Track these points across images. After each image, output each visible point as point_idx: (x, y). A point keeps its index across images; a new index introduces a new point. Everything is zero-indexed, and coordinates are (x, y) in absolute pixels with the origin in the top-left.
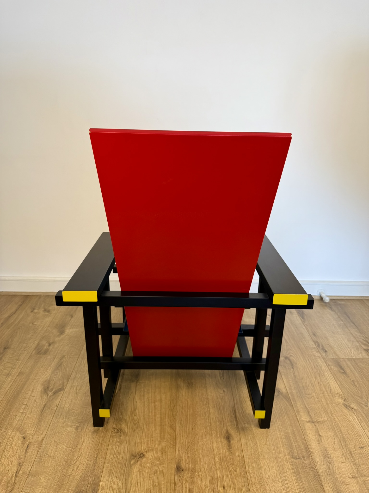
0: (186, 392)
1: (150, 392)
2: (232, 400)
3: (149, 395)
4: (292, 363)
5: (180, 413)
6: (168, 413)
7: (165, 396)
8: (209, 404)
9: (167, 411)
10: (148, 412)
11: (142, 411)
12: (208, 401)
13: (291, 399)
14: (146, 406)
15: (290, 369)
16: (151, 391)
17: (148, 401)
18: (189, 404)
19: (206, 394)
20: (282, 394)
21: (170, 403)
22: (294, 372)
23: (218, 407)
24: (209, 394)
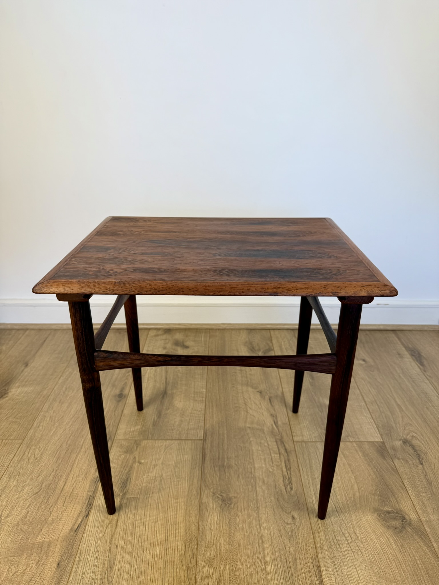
0: (218, 522)
1: (146, 521)
2: (312, 540)
3: (144, 528)
4: (419, 452)
5: (205, 575)
6: (178, 574)
7: (174, 532)
8: (263, 549)
9: (178, 570)
10: (137, 571)
11: (126, 571)
12: (263, 542)
13: (430, 536)
14: (136, 555)
15: (417, 466)
16: (148, 519)
17: (140, 544)
18: (223, 551)
19: (258, 527)
20: (410, 524)
21: (184, 548)
22: (424, 472)
23: (283, 557)
24: (265, 525)
